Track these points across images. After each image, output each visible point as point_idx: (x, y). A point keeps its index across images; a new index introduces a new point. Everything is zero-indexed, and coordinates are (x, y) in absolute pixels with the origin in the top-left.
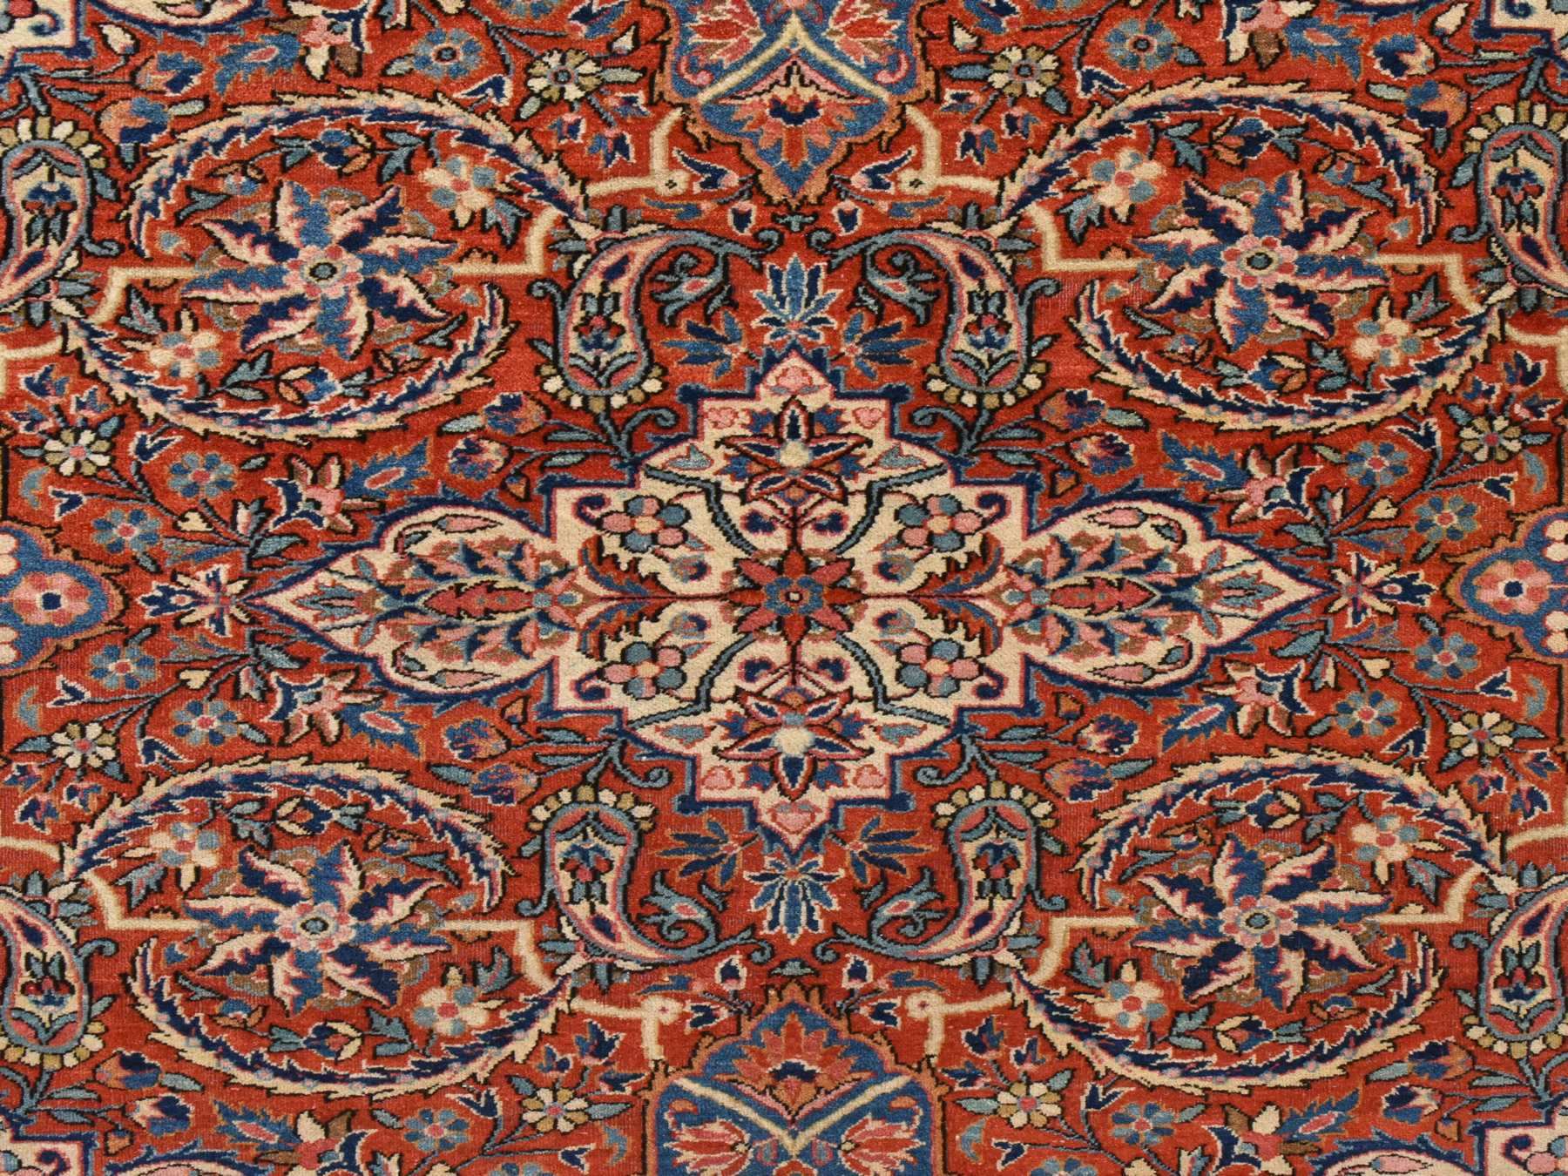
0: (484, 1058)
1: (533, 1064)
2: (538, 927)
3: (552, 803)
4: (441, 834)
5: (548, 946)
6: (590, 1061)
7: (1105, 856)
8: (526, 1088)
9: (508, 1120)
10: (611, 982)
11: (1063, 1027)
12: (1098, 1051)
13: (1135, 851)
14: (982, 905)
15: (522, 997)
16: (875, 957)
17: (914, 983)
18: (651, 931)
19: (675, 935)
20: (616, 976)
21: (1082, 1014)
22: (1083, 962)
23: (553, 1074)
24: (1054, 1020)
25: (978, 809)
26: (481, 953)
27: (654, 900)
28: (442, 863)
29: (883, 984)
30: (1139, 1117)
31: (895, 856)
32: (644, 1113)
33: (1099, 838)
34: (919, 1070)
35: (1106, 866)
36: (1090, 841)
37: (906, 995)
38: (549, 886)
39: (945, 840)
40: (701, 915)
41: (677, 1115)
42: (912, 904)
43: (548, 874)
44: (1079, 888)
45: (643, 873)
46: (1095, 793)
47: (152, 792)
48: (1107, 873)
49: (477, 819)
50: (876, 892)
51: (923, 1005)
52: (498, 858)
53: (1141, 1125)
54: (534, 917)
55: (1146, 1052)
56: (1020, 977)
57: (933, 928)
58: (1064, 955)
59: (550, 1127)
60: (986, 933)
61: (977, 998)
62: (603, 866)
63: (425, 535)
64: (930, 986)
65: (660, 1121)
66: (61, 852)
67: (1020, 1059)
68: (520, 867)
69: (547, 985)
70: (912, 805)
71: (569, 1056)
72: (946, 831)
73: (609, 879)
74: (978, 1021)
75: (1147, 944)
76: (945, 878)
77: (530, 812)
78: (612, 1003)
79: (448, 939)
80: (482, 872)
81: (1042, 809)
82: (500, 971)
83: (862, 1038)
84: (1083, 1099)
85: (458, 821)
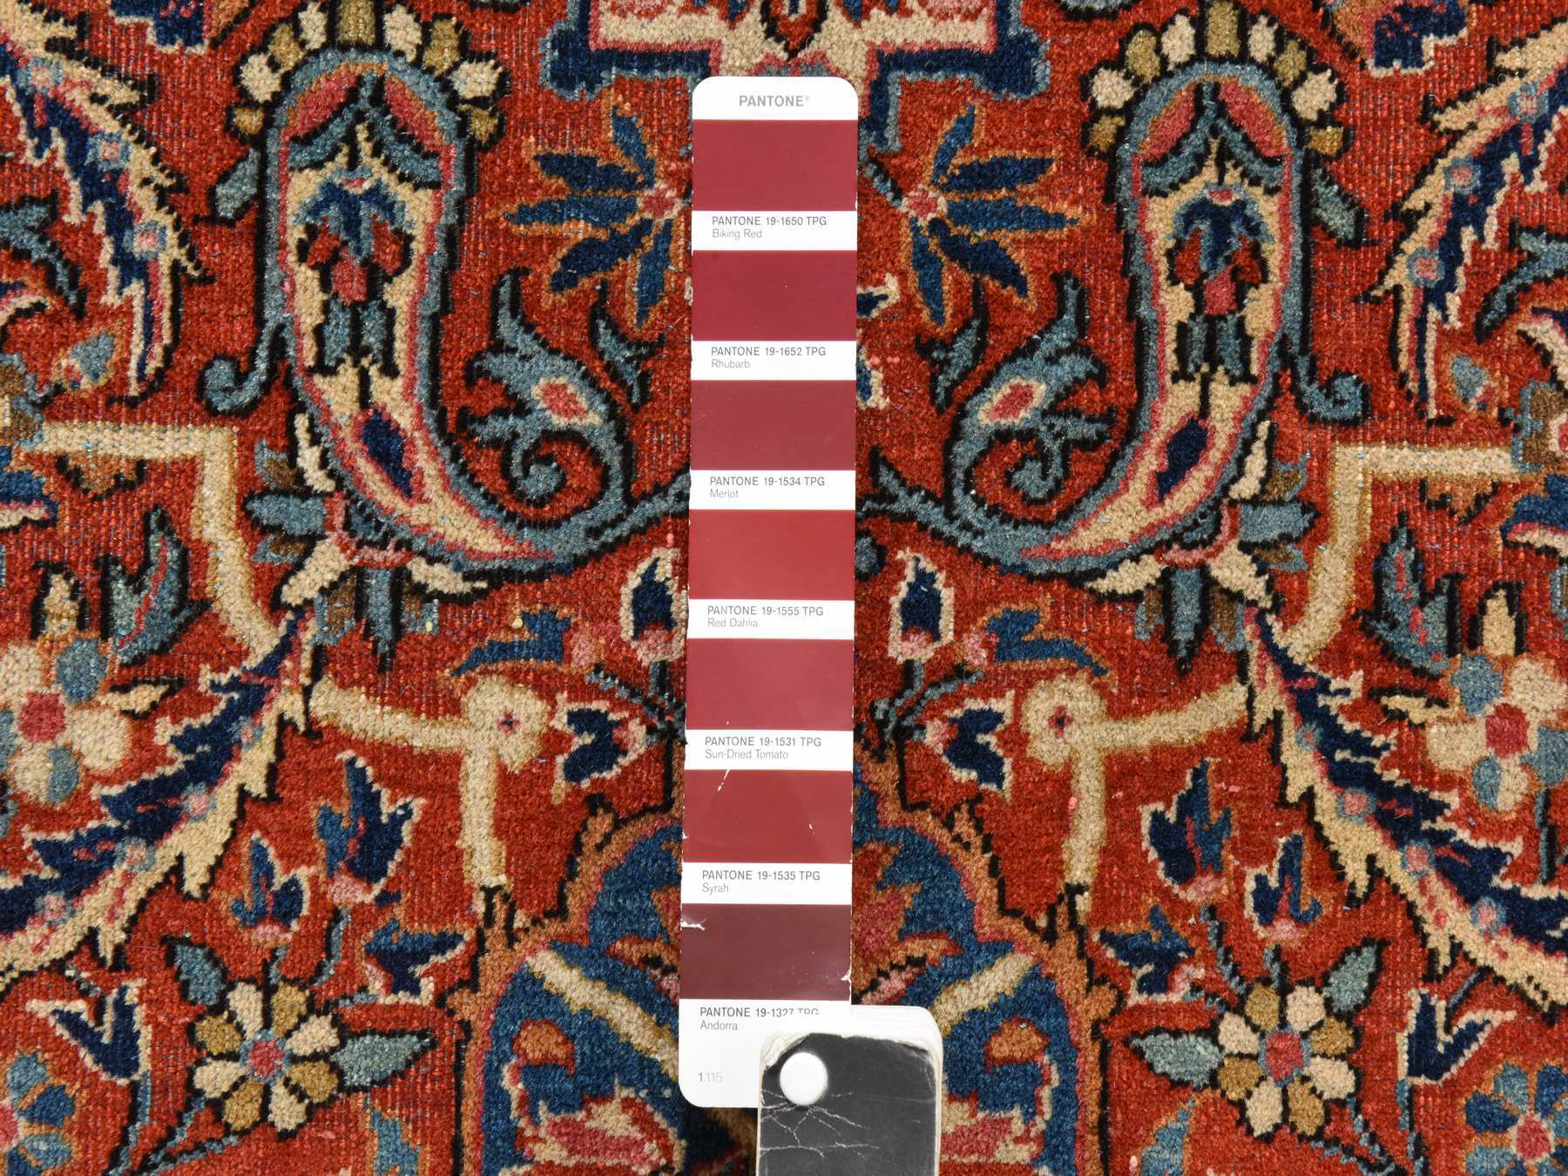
0: (113, 879)
1: (225, 899)
2: (246, 448)
3: (285, 49)
4: (42, 138)
5: (266, 510)
6: (350, 893)
7: (1448, 246)
8: (205, 982)
9: (162, 1089)
10: (398, 629)
11: (1358, 800)
12: (1436, 885)
13: (1512, 232)
14: (1183, 398)
15: (206, 676)
16: (960, 559)
17: (1042, 648)
18: (485, 464)
19: (540, 480)
20: (410, 610)
21: (1399, 760)
22: (1400, 591)
23: (266, 934)
24: (1341, 777)
25: (1180, 87)
26: (119, 528)
27: (494, 363)
28: (42, 231)
29: (975, 652)
30: (1527, 1114)
31: (1005, 238)
32: (458, 1069)
33: (1434, 192)
34: (1050, 936)
35: (1449, 284)
36: (1416, 201)
37: (1025, 685)
38: (272, 315)
39: (1110, 191)
40: (593, 418)
41: (532, 1071)
42: (1041, 392)
43: (272, 276)
44: (1393, 352)
45: (474, 275)
46: (1429, 43)
48: (1453, 301)
49: (122, 94)
50: (962, 350)
51: (1060, 721)
52: (166, 220)
53: (1532, 1137)
54: (239, 414)
55: (1537, 892)
56: (1265, 633)
57: (1086, 469)
58: (1359, 564)
59: (251, 1113)
60: (1191, 490)
61: (1175, 701)
62: (388, 257)
64: (1078, 661)
65: (494, 1096)
67: (1268, 905)
68: (211, 252)
69: (261, 638)
70: (1043, 71)
71: (303, 874)
72: (1111, 158)
73: (400, 293)
74: (1177, 774)
75: (1538, 537)
76: (1107, 308)
77: (235, 74)
78: (400, 700)
79: (50, 484)
80: (132, 267)
81: (1315, 95)
82: (161, 593)
83: (928, 822)
84: (1402, 1042)
85: (78, 97)
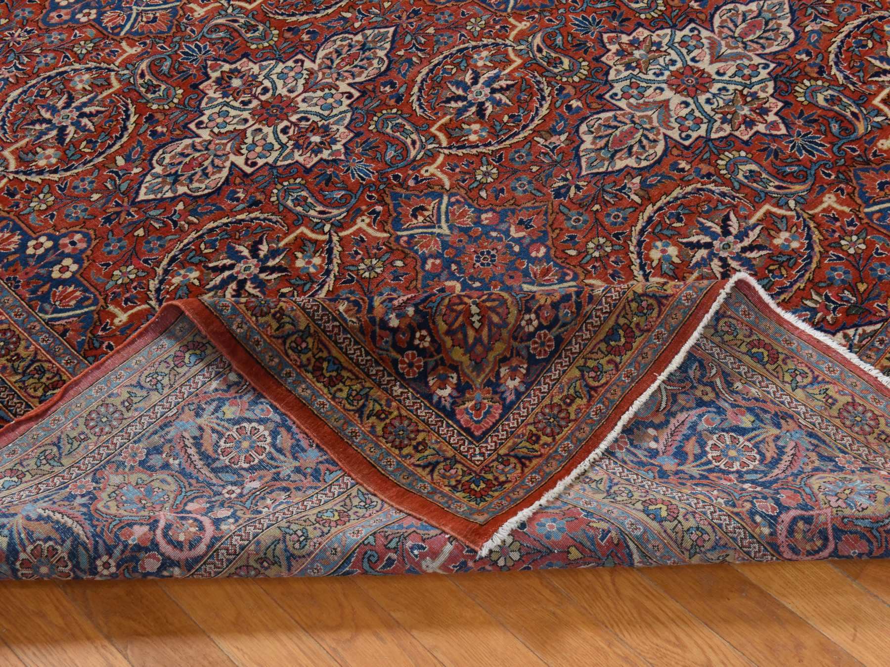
40: (343, 193)
47: (160, 271)
63: (164, 158)
66: (149, 304)
69: (326, 237)
